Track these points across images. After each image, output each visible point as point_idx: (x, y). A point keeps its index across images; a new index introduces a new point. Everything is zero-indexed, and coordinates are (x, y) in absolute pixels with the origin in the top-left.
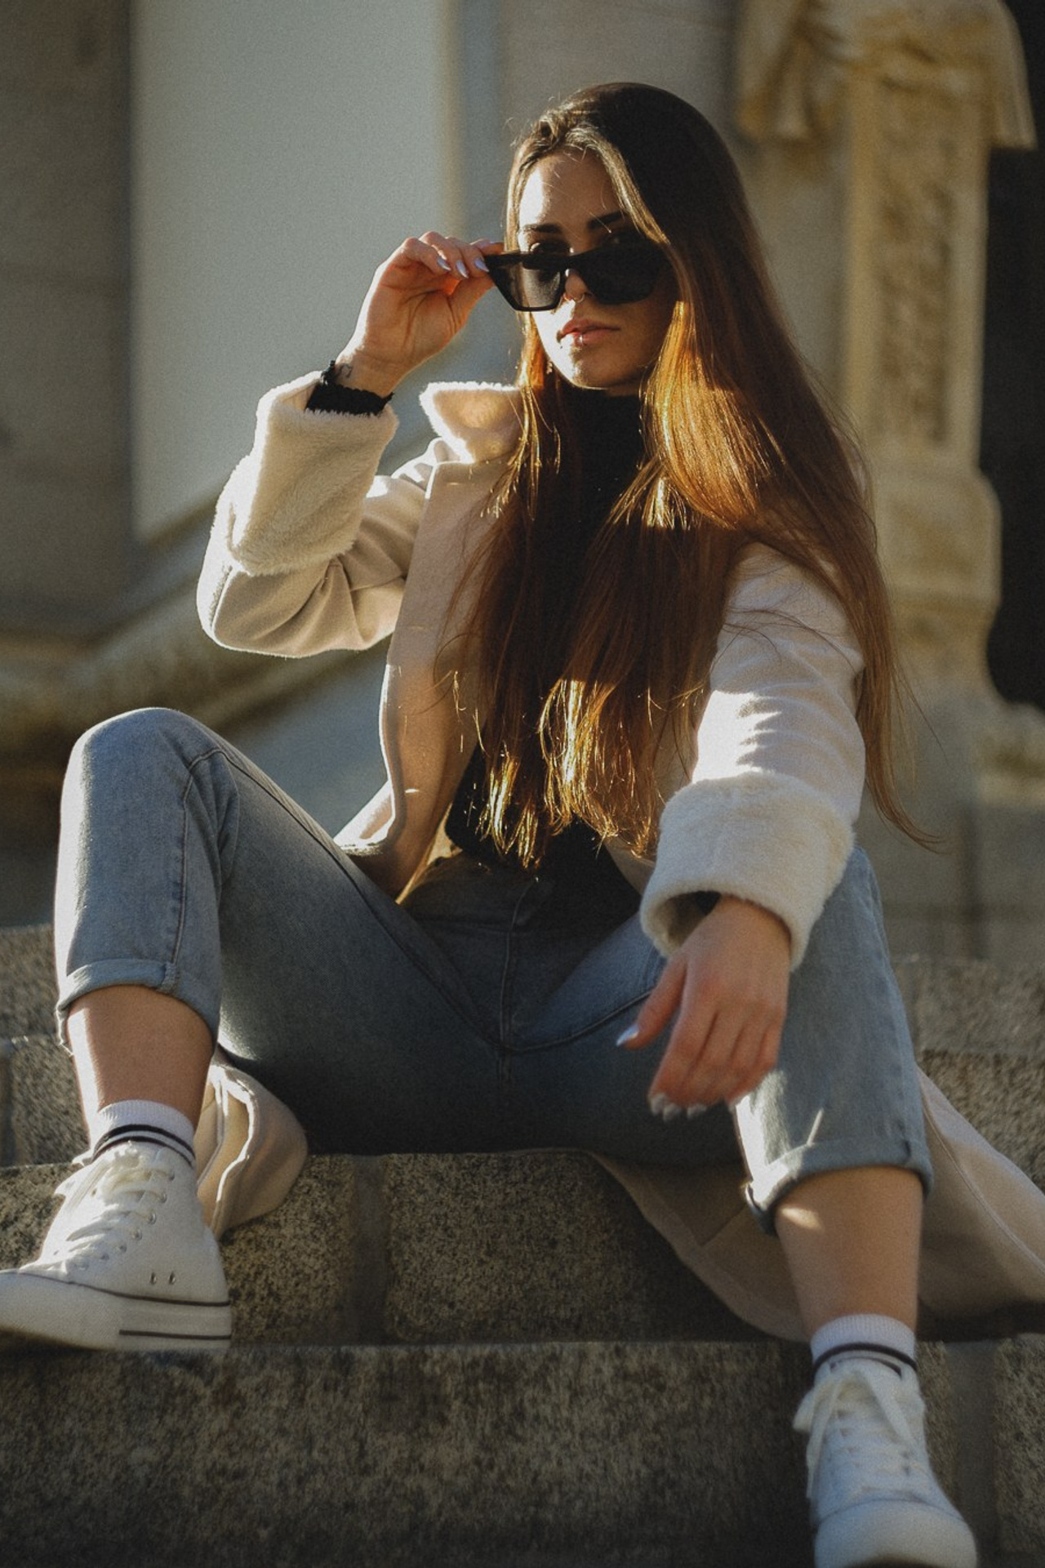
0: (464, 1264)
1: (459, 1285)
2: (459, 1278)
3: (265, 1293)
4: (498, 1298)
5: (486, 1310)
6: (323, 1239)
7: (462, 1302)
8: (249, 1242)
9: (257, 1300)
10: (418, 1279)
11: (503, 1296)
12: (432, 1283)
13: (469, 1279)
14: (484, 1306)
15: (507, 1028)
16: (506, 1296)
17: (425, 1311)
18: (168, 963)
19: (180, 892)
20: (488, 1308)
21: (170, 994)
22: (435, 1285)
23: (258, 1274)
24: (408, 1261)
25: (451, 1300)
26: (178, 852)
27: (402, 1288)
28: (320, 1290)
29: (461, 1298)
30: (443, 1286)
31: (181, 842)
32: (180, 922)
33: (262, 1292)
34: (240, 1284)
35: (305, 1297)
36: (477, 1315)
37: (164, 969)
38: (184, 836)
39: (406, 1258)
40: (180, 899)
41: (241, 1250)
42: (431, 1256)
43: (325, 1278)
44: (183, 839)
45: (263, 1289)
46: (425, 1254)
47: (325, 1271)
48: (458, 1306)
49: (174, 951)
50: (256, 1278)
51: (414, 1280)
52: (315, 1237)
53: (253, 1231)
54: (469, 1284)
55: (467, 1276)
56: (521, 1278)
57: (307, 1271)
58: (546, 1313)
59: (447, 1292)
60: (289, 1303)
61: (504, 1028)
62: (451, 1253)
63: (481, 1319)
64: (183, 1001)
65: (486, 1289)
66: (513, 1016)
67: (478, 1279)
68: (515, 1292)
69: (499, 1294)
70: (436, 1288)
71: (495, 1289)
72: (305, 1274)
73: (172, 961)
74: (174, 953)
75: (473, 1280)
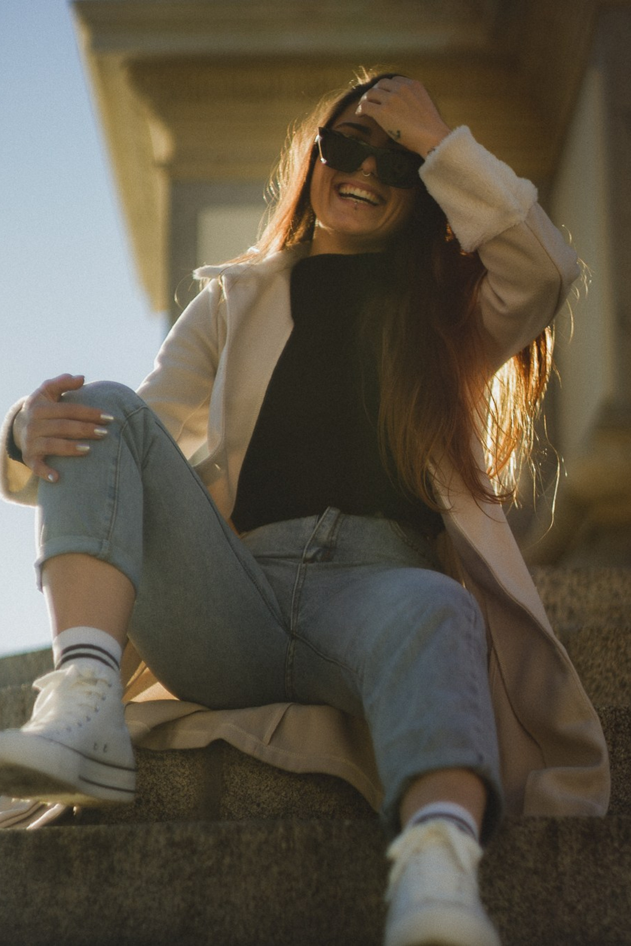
0: (266, 779)
1: (263, 793)
2: (263, 788)
3: (155, 800)
4: (285, 799)
5: (278, 807)
6: (187, 766)
7: (264, 803)
8: (147, 769)
9: (151, 805)
10: (239, 789)
11: (288, 799)
12: (247, 792)
13: (268, 788)
14: (278, 805)
15: (295, 622)
16: (290, 799)
17: (243, 809)
18: (104, 540)
19: (114, 494)
20: (280, 806)
21: (106, 560)
22: (249, 793)
23: (152, 789)
24: (233, 778)
25: (257, 802)
26: (113, 467)
27: (229, 795)
28: (186, 797)
29: (263, 800)
30: (253, 793)
31: (116, 461)
32: (113, 513)
33: (154, 800)
34: (142, 795)
35: (177, 802)
36: (273, 811)
37: (101, 543)
38: (118, 456)
39: (232, 776)
40: (114, 498)
41: (142, 775)
42: (246, 774)
43: (188, 790)
44: (117, 459)
45: (154, 798)
46: (243, 774)
47: (188, 786)
48: (262, 805)
49: (109, 532)
50: (151, 791)
51: (236, 790)
52: (183, 765)
53: (149, 763)
54: (268, 791)
55: (267, 786)
56: (299, 787)
57: (179, 786)
58: (313, 809)
59: (256, 797)
60: (168, 806)
61: (293, 621)
62: (258, 773)
63: (276, 813)
64: (114, 565)
65: (279, 794)
66: (300, 614)
67: (274, 788)
68: (295, 795)
69: (286, 797)
70: (249, 794)
71: (283, 794)
72: (177, 788)
73: (107, 539)
74: (108, 534)
75: (271, 789)
